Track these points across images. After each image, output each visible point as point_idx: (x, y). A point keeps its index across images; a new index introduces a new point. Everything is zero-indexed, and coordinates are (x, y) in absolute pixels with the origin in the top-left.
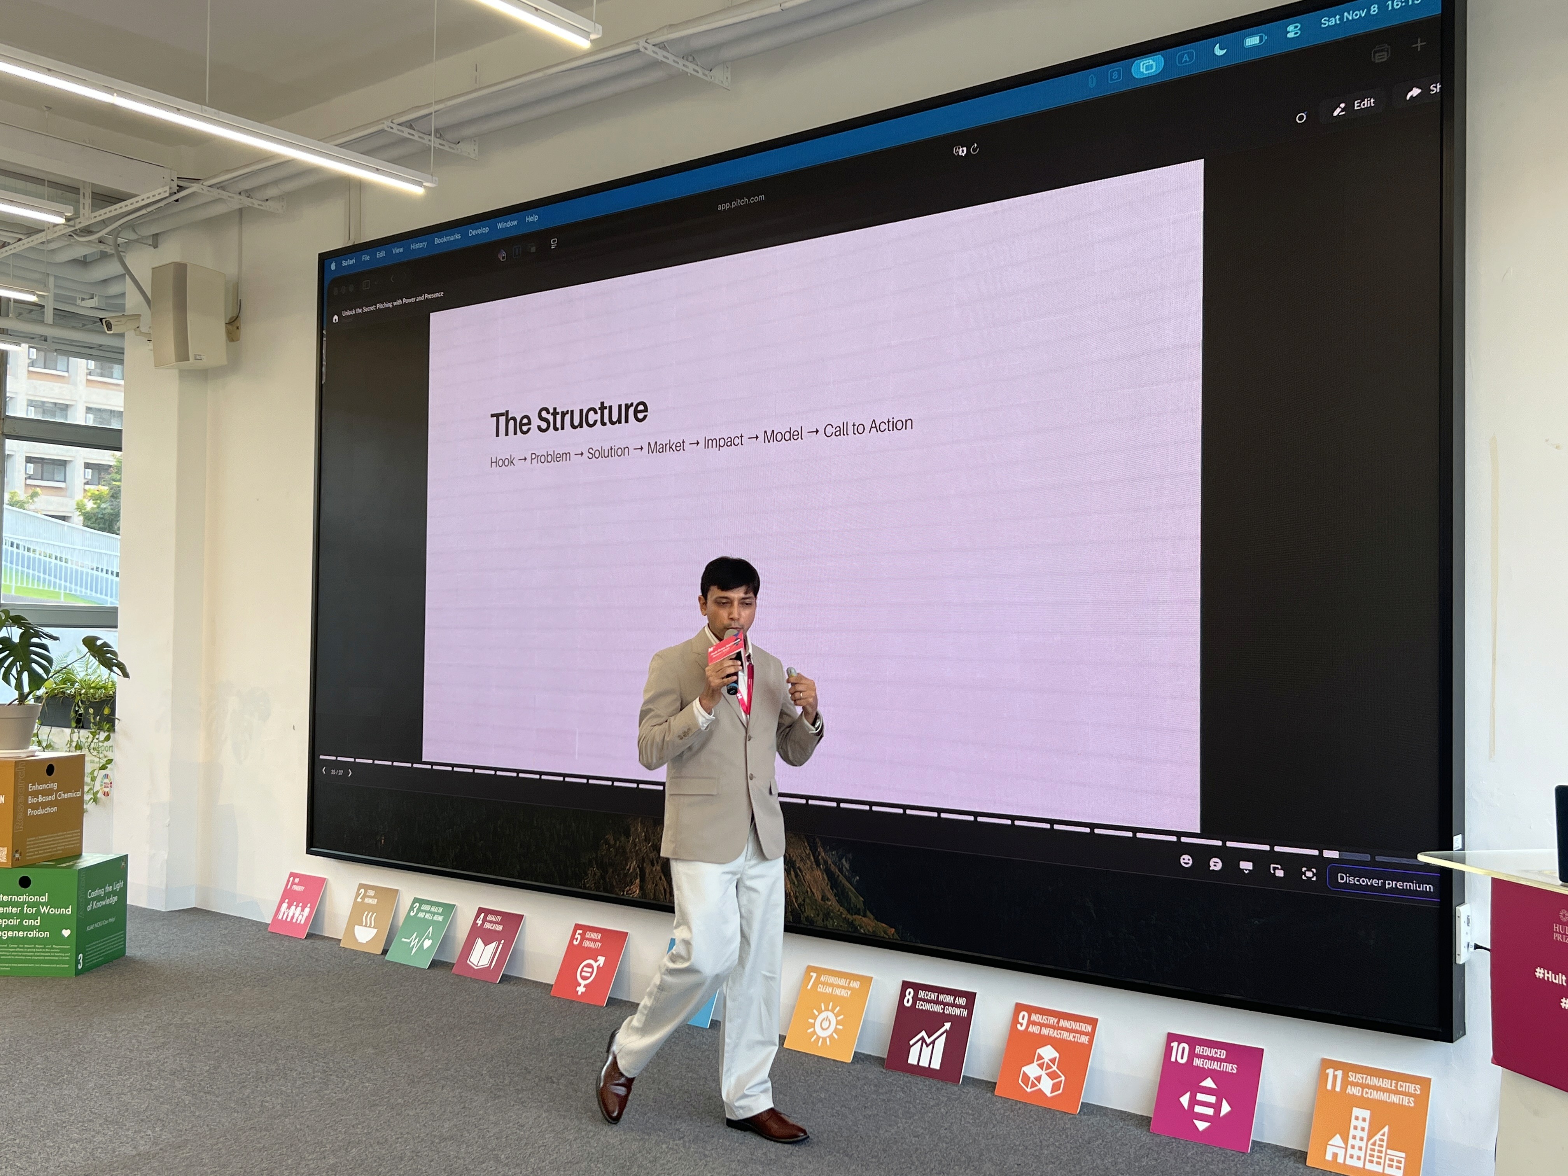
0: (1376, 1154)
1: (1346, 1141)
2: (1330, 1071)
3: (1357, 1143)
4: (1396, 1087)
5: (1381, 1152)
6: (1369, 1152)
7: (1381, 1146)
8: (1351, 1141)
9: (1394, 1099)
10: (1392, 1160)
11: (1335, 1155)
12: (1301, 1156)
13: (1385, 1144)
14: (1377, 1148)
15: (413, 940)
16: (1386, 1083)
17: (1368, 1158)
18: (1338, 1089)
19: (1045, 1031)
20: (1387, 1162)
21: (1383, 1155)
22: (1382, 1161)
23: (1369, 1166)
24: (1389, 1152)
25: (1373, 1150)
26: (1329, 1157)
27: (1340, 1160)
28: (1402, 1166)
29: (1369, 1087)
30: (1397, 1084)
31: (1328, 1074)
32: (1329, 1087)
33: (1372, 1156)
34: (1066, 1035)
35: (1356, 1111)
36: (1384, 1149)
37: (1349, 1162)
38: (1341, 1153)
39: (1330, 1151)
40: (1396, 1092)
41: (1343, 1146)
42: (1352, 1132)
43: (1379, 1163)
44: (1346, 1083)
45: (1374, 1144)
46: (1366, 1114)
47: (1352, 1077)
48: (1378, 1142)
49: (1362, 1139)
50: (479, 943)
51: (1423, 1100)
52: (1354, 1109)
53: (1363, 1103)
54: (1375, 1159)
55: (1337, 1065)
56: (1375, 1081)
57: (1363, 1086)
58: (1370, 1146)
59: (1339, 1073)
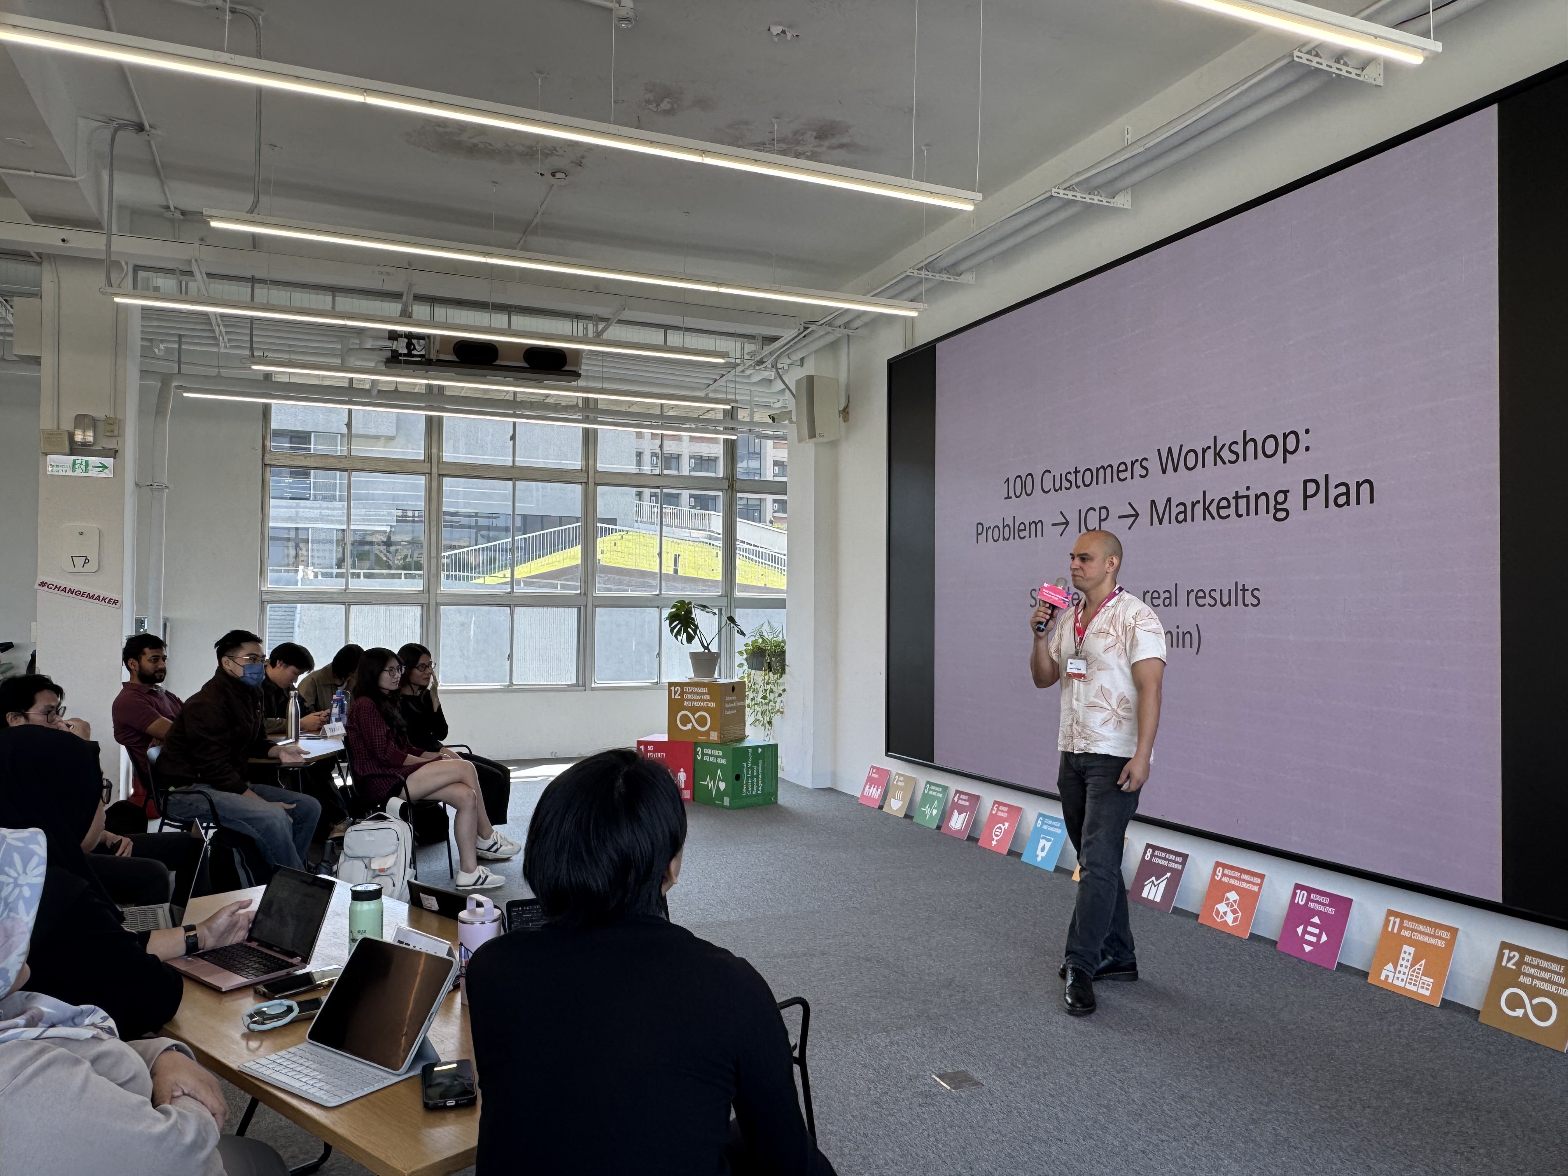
0: (1414, 978)
1: (1395, 968)
2: (1392, 918)
3: (1403, 969)
4: (1434, 933)
5: (1418, 977)
6: (1409, 977)
7: (1419, 973)
8: (1399, 968)
9: (1432, 941)
10: (1424, 983)
11: (1387, 977)
12: (1365, 975)
13: (1421, 972)
14: (1415, 974)
15: (927, 810)
16: (1428, 930)
17: (1408, 980)
18: (1395, 931)
19: (1232, 881)
20: (1421, 985)
21: (1418, 979)
22: (1417, 983)
23: (1408, 987)
24: (1423, 978)
25: (1412, 975)
26: (1383, 978)
27: (1390, 980)
28: (1430, 988)
29: (1417, 931)
30: (1435, 930)
31: (1390, 920)
32: (1390, 929)
33: (1411, 979)
34: (1245, 885)
35: (1406, 948)
36: (1420, 976)
37: (1396, 982)
38: (1391, 975)
39: (1384, 973)
40: (1434, 936)
41: (1393, 971)
42: (1401, 962)
43: (1415, 985)
44: (1401, 927)
45: (1414, 971)
46: (1412, 950)
47: (1406, 923)
48: (1417, 970)
49: (1406, 967)
50: (956, 812)
51: (1451, 943)
52: (1404, 946)
53: (1411, 942)
54: (1413, 982)
55: (1396, 914)
56: (1421, 928)
57: (1413, 930)
58: (1410, 973)
59: (1398, 920)
